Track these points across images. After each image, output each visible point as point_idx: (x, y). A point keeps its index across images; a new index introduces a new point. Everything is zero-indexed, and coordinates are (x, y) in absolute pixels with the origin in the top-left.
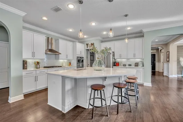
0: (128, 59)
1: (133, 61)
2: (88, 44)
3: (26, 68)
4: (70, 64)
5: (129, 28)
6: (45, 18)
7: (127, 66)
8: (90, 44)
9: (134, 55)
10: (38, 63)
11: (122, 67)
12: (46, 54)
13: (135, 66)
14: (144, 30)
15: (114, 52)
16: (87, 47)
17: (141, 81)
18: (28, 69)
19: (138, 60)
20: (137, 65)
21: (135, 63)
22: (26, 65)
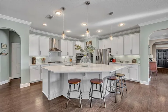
0: (125, 56)
1: (131, 57)
2: (87, 42)
3: (35, 63)
4: (71, 59)
5: (122, 25)
6: (45, 25)
7: (124, 63)
8: (89, 42)
9: (131, 51)
10: (44, 59)
11: (119, 63)
12: (49, 52)
13: (133, 62)
14: (140, 25)
15: (110, 49)
16: (87, 45)
17: (137, 79)
18: (36, 64)
19: (136, 57)
20: (134, 61)
21: (133, 60)
22: (35, 61)
